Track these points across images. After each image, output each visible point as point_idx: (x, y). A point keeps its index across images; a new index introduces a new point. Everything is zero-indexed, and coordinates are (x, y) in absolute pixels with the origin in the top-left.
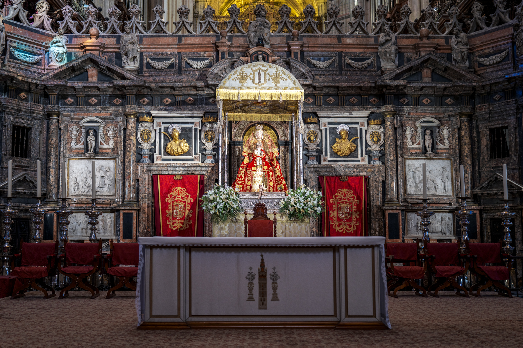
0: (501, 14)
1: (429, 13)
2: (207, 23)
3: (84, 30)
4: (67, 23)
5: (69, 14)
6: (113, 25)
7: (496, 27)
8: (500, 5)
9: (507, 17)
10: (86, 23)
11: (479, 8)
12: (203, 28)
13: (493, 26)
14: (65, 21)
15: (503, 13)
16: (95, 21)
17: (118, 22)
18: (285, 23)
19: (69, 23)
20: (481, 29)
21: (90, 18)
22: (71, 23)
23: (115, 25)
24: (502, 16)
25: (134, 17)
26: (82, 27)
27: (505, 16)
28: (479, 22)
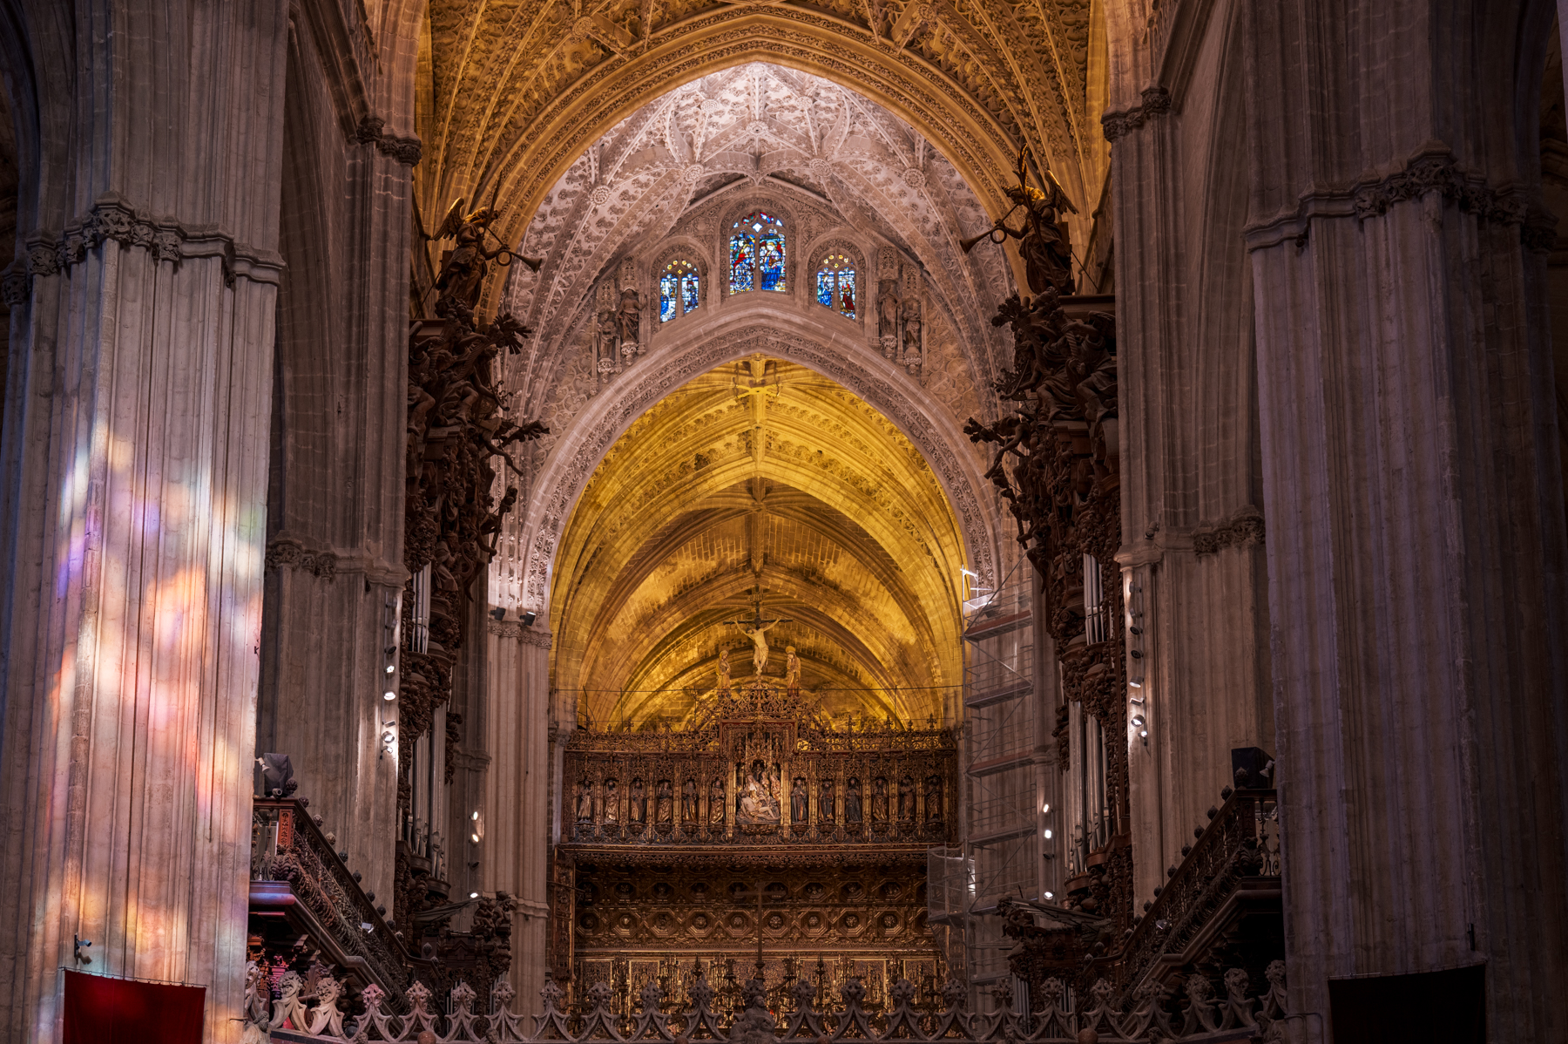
0: (1236, 1007)
1: (1101, 995)
2: (648, 1019)
3: (405, 1033)
4: (372, 1019)
5: (376, 1002)
6: (461, 1023)
7: (1228, 1032)
8: (1234, 990)
9: (1248, 1014)
10: (409, 1019)
11: (1200, 987)
12: (641, 1029)
13: (1224, 1029)
14: (368, 1015)
15: (1240, 1006)
16: (427, 1016)
17: (473, 1017)
18: (805, 1018)
19: (376, 1021)
20: (1205, 1030)
21: (417, 1011)
22: (380, 1019)
23: (467, 1023)
24: (1239, 1011)
25: (503, 1007)
26: (402, 1028)
27: (1243, 1013)
28: (1200, 1015)
